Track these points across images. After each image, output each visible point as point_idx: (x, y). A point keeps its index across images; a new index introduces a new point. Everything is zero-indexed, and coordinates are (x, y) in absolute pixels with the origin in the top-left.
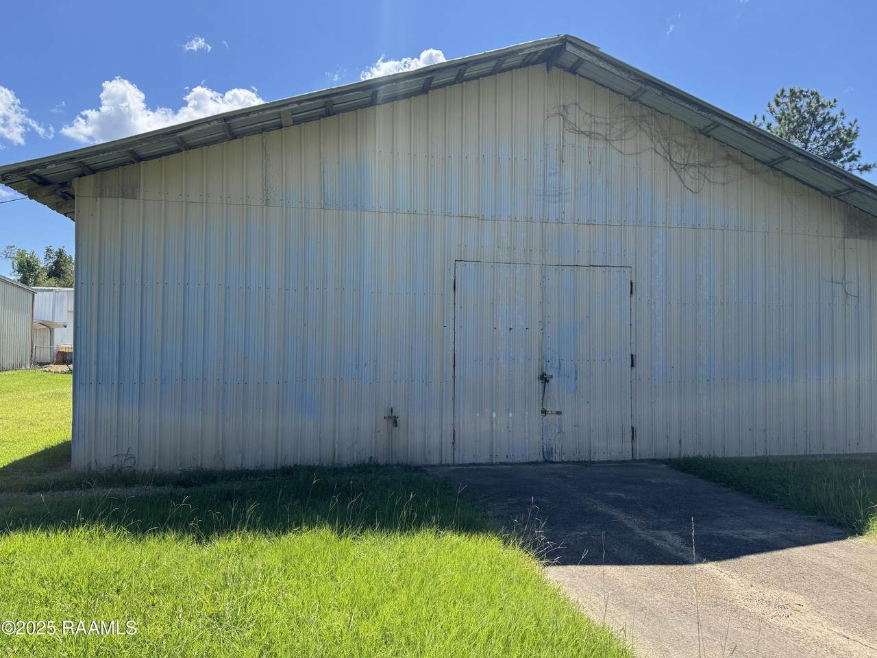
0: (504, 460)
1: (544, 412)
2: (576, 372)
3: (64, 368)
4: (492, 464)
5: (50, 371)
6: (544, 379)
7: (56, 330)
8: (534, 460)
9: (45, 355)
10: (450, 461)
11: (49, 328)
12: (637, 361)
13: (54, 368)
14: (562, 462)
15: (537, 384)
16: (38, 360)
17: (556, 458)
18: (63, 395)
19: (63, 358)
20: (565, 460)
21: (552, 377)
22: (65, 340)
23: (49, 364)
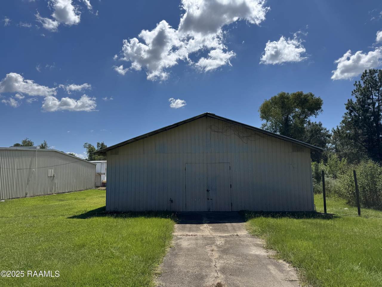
0: (198, 211)
1: (208, 199)
2: (216, 189)
3: (104, 188)
4: (195, 212)
5: (100, 189)
6: (208, 191)
7: (102, 176)
8: (205, 211)
9: (99, 184)
10: (185, 211)
11: (100, 175)
12: (232, 186)
13: (101, 188)
14: (213, 211)
15: (206, 192)
16: (97, 186)
17: (211, 210)
18: (104, 197)
19: (104, 185)
20: (214, 211)
21: (210, 190)
22: (104, 179)
23: (99, 187)
